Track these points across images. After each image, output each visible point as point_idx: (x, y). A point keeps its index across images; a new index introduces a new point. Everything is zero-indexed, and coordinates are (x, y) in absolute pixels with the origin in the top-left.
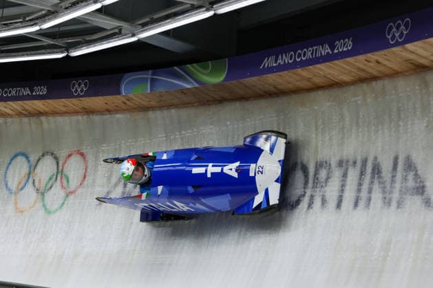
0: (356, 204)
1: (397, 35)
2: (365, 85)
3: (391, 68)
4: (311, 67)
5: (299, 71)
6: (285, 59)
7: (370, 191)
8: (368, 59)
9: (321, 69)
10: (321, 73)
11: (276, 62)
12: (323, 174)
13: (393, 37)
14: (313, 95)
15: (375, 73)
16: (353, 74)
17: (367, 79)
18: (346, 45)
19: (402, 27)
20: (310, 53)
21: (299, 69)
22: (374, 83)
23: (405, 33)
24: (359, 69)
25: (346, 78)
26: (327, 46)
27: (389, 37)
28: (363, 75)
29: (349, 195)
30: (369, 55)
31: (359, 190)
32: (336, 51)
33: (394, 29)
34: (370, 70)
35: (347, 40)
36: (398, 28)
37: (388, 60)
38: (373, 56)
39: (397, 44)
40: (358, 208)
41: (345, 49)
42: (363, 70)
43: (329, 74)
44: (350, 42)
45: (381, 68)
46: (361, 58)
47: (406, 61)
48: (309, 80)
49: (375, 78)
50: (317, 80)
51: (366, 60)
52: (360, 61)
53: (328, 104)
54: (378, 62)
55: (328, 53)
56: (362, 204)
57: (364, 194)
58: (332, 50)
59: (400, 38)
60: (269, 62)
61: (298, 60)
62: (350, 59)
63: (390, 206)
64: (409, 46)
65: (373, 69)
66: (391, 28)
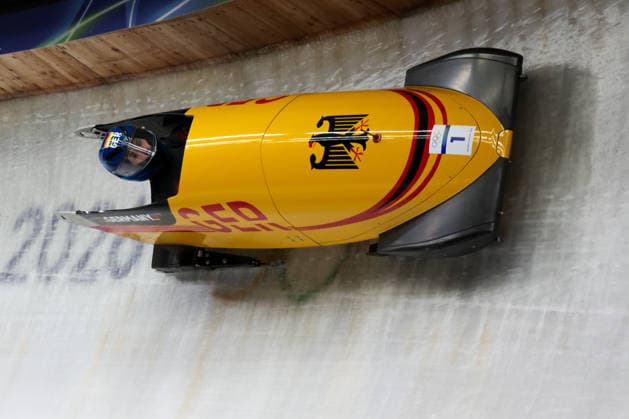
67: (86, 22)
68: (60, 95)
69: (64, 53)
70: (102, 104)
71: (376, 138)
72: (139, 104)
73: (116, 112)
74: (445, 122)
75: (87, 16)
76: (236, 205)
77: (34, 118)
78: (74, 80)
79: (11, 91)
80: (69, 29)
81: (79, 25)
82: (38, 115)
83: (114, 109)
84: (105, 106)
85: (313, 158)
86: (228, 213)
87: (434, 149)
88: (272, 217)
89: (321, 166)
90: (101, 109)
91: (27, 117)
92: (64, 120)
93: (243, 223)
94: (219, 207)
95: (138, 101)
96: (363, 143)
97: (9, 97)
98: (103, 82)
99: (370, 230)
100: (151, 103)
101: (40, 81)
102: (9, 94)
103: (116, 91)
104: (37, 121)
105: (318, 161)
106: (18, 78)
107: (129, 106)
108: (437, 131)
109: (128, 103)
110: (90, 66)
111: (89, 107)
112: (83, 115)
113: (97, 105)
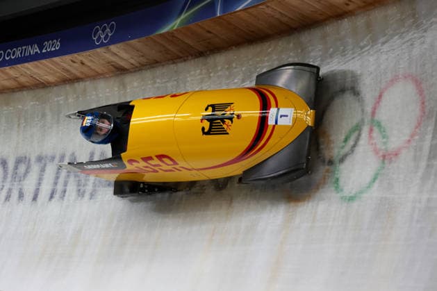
0: (51, 197)
1: (102, 37)
3: (93, 70)
4: (19, 66)
5: (7, 69)
7: (66, 184)
8: (74, 59)
9: (28, 69)
10: (28, 72)
13: (99, 38)
15: (79, 75)
16: (58, 74)
19: (108, 30)
20: (19, 53)
21: (7, 68)
22: (76, 85)
23: (110, 35)
24: (64, 69)
25: (51, 79)
26: (36, 46)
27: (95, 39)
28: (67, 75)
29: (46, 188)
30: (75, 55)
31: (56, 184)
32: (44, 51)
33: (100, 32)
34: (74, 71)
35: (55, 41)
36: (103, 31)
37: (91, 61)
38: (78, 57)
39: (102, 45)
40: (53, 200)
41: (53, 49)
42: (67, 71)
43: (35, 74)
44: (58, 43)
45: (84, 69)
46: (68, 58)
47: (109, 63)
48: (15, 79)
49: (78, 79)
50: (23, 80)
51: (72, 61)
52: (65, 61)
53: (32, 103)
54: (82, 63)
55: (37, 53)
56: (57, 196)
57: (60, 187)
58: (41, 51)
59: (105, 39)
61: (7, 59)
62: (56, 59)
63: (83, 196)
64: (113, 48)
65: (76, 70)
66: (97, 30)
67: (187, 14)
68: (172, 66)
69: (173, 36)
70: (201, 70)
71: (239, 117)
72: (228, 68)
73: (212, 75)
74: (277, 106)
75: (190, 8)
76: (160, 157)
77: (155, 82)
78: (181, 55)
79: (137, 65)
80: (176, 19)
81: (183, 17)
82: (158, 81)
83: (211, 73)
84: (204, 71)
85: (203, 129)
86: (156, 161)
87: (271, 122)
88: (182, 164)
89: (208, 133)
90: (201, 74)
91: (149, 82)
92: (175, 83)
93: (165, 167)
94: (150, 158)
96: (231, 119)
97: (137, 69)
98: (200, 54)
99: (237, 169)
100: (236, 68)
102: (137, 67)
104: (157, 85)
105: (206, 131)
106: (143, 56)
107: (221, 70)
108: (273, 112)
109: (219, 68)
111: (192, 73)
112: (189, 79)
113: (198, 71)
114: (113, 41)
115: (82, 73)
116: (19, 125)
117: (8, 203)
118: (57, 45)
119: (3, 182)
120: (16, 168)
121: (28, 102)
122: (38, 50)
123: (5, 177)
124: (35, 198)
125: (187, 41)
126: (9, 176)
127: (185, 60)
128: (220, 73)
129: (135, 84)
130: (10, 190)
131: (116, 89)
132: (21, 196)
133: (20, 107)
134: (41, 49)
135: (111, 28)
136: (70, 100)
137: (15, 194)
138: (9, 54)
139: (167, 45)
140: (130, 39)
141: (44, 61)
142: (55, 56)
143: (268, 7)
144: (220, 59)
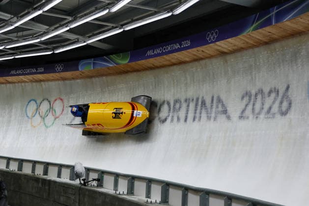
1: (212, 38)
2: (196, 62)
3: (209, 54)
4: (170, 55)
5: (165, 56)
6: (158, 51)
9: (175, 55)
10: (176, 57)
11: (153, 52)
12: (178, 106)
13: (210, 39)
14: (172, 68)
16: (191, 57)
17: (197, 60)
18: (188, 43)
19: (214, 34)
20: (170, 48)
23: (216, 37)
24: (195, 55)
25: (187, 59)
26: (178, 44)
27: (208, 39)
28: (195, 57)
30: (199, 48)
35: (187, 41)
37: (207, 50)
38: (201, 48)
39: (212, 42)
41: (187, 46)
43: (179, 58)
45: (205, 54)
46: (195, 49)
47: (217, 50)
48: (169, 61)
49: (201, 59)
50: (173, 61)
51: (198, 51)
52: (194, 51)
53: (179, 72)
54: (203, 51)
55: (178, 48)
58: (181, 46)
59: (214, 39)
60: (150, 53)
61: (164, 51)
62: (190, 50)
64: (218, 43)
65: (200, 55)
66: (209, 35)
67: (257, 24)
69: (250, 36)
73: (273, 54)
75: (257, 21)
78: (255, 44)
80: (250, 27)
81: (254, 25)
83: (272, 53)
84: (269, 52)
90: (267, 53)
95: (281, 49)
98: (266, 43)
101: (243, 46)
102: (232, 51)
103: (272, 46)
106: (235, 46)
109: (277, 50)
110: (261, 39)
112: (261, 56)
113: (266, 52)
114: (218, 40)
115: (203, 56)
116: (174, 84)
117: (172, 124)
118: (189, 43)
119: (169, 113)
120: (175, 105)
121: (177, 71)
122: (179, 46)
123: (170, 110)
124: (186, 120)
125: (257, 37)
126: (172, 109)
127: (258, 47)
128: (278, 53)
129: (232, 60)
130: (173, 117)
131: (222, 63)
132: (178, 119)
133: (173, 74)
134: (181, 45)
135: (216, 33)
136: (199, 70)
137: (175, 119)
138: (165, 49)
139: (246, 40)
140: (227, 39)
141: (183, 52)
142: (188, 49)
143: (301, 18)
144: (277, 45)
